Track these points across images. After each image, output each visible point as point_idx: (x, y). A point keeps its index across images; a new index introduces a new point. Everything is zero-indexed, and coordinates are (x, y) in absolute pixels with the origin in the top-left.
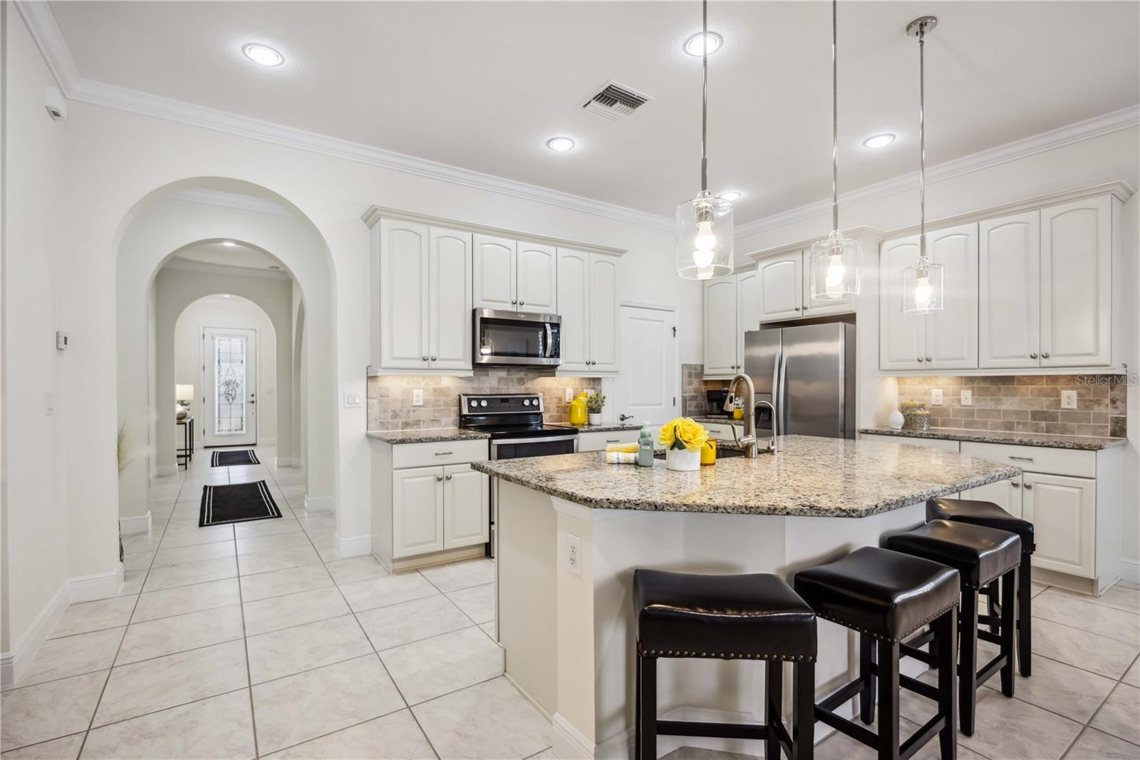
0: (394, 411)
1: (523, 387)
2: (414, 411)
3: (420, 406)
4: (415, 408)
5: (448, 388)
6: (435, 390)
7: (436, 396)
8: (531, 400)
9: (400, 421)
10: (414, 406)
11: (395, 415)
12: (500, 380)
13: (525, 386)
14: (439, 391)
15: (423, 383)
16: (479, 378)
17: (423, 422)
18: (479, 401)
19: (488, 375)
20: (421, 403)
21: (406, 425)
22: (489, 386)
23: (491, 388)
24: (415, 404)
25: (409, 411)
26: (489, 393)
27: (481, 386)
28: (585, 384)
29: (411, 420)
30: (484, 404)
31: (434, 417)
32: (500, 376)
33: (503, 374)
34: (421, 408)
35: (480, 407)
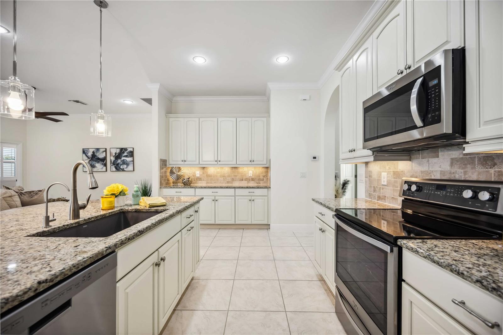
0: (374, 187)
1: (492, 171)
2: (383, 189)
3: (385, 185)
4: (384, 187)
5: (402, 171)
6: (395, 173)
7: (395, 178)
9: (376, 194)
10: (383, 185)
11: (375, 191)
15: (387, 167)
16: (428, 161)
17: (387, 198)
19: (438, 157)
20: (385, 183)
22: (440, 169)
23: (442, 173)
24: (383, 183)
25: (380, 189)
26: (439, 178)
27: (431, 169)
29: (381, 195)
30: (414, 188)
31: (394, 195)
32: (453, 157)
34: (386, 187)
35: (409, 189)
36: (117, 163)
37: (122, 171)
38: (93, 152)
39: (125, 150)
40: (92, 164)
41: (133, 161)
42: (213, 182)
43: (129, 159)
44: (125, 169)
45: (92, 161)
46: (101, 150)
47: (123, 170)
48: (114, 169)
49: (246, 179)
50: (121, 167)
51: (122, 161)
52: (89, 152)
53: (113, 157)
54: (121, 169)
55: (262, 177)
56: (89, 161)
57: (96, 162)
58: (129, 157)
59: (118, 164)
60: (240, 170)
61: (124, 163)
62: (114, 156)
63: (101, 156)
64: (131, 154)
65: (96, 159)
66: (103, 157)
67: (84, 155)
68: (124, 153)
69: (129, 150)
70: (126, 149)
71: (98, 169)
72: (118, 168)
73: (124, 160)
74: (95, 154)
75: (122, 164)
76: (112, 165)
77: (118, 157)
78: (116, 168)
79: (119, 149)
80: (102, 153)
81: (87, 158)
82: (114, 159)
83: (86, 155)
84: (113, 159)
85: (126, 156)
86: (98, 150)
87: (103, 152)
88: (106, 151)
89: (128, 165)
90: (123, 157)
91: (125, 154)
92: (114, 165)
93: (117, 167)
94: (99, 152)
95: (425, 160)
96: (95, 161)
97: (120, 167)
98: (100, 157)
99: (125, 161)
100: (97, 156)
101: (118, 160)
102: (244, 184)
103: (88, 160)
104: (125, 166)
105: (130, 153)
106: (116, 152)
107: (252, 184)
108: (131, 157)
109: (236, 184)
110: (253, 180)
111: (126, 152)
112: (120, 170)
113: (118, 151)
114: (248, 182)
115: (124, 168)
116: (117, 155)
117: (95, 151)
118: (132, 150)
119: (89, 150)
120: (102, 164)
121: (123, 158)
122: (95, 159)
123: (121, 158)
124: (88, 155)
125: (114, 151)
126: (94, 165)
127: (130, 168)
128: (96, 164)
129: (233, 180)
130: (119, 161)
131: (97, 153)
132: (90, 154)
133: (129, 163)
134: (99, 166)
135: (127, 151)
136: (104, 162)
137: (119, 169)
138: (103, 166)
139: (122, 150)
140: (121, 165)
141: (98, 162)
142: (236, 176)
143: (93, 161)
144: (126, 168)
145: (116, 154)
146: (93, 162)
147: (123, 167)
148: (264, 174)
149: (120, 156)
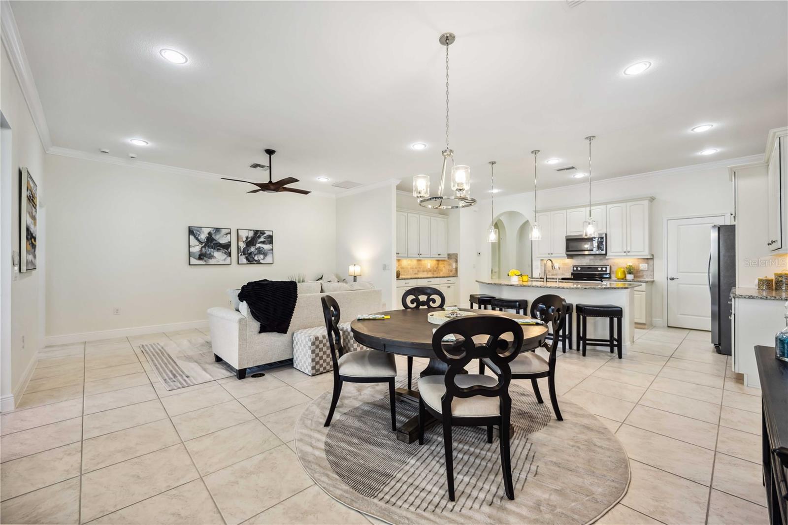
2: (555, 271)
5: (568, 263)
6: (563, 264)
7: (563, 266)
8: (602, 268)
9: (550, 274)
11: (549, 272)
12: (591, 260)
13: (603, 262)
14: (564, 264)
15: (559, 261)
17: (558, 274)
18: (577, 268)
20: (558, 268)
21: (553, 275)
24: (556, 268)
26: (585, 265)
27: (580, 262)
28: (640, 261)
29: (554, 273)
30: (579, 269)
31: (563, 273)
33: (592, 257)
35: (577, 270)
36: (249, 252)
37: (257, 264)
38: (210, 234)
39: (261, 233)
40: (208, 253)
41: (272, 250)
42: (405, 274)
43: (266, 247)
44: (261, 261)
45: (207, 248)
46: (224, 232)
47: (258, 262)
48: (245, 261)
49: (427, 271)
50: (256, 258)
51: (256, 249)
52: (202, 233)
53: (242, 243)
54: (256, 261)
55: (435, 269)
56: (202, 247)
57: (214, 249)
58: (267, 244)
59: (251, 254)
60: (423, 262)
61: (260, 251)
62: (244, 242)
63: (223, 240)
64: (270, 240)
65: (214, 244)
66: (227, 242)
67: (192, 237)
68: (259, 237)
69: (267, 233)
70: (263, 233)
71: (219, 261)
72: (250, 260)
73: (260, 248)
74: (213, 236)
75: (257, 254)
76: (241, 255)
77: (250, 242)
78: (247, 259)
79: (252, 232)
80: (225, 236)
81: (197, 243)
82: (245, 246)
83: (195, 237)
84: (242, 245)
85: (263, 242)
86: (218, 230)
87: (227, 234)
88: (230, 233)
89: (265, 254)
90: (258, 243)
91: (262, 239)
92: (244, 254)
93: (249, 257)
94: (220, 233)
95: (579, 259)
96: (212, 248)
97: (254, 258)
98: (221, 242)
99: (262, 249)
100: (215, 240)
101: (251, 248)
102: (425, 275)
103: (200, 245)
104: (262, 256)
105: (268, 238)
106: (247, 235)
107: (430, 275)
108: (270, 243)
109: (420, 275)
110: (430, 271)
111: (262, 237)
112: (254, 262)
113: (251, 234)
114: (428, 274)
115: (260, 259)
116: (249, 240)
117: (212, 232)
118: (272, 234)
119: (201, 229)
120: (225, 253)
121: (258, 245)
122: (212, 244)
123: (255, 245)
124: (199, 238)
125: (244, 235)
126: (210, 254)
127: (269, 259)
128: (213, 252)
129: (418, 271)
130: (253, 249)
131: (216, 235)
132: (203, 237)
133: (267, 252)
134: (219, 256)
135: (265, 235)
136: (228, 250)
137: (252, 261)
138: (226, 256)
139: (258, 234)
140: (255, 254)
141: (218, 249)
142: (420, 268)
143: (209, 247)
144: (264, 259)
145: (247, 238)
146: (209, 249)
147: (258, 257)
148: (437, 266)
149: (253, 243)
